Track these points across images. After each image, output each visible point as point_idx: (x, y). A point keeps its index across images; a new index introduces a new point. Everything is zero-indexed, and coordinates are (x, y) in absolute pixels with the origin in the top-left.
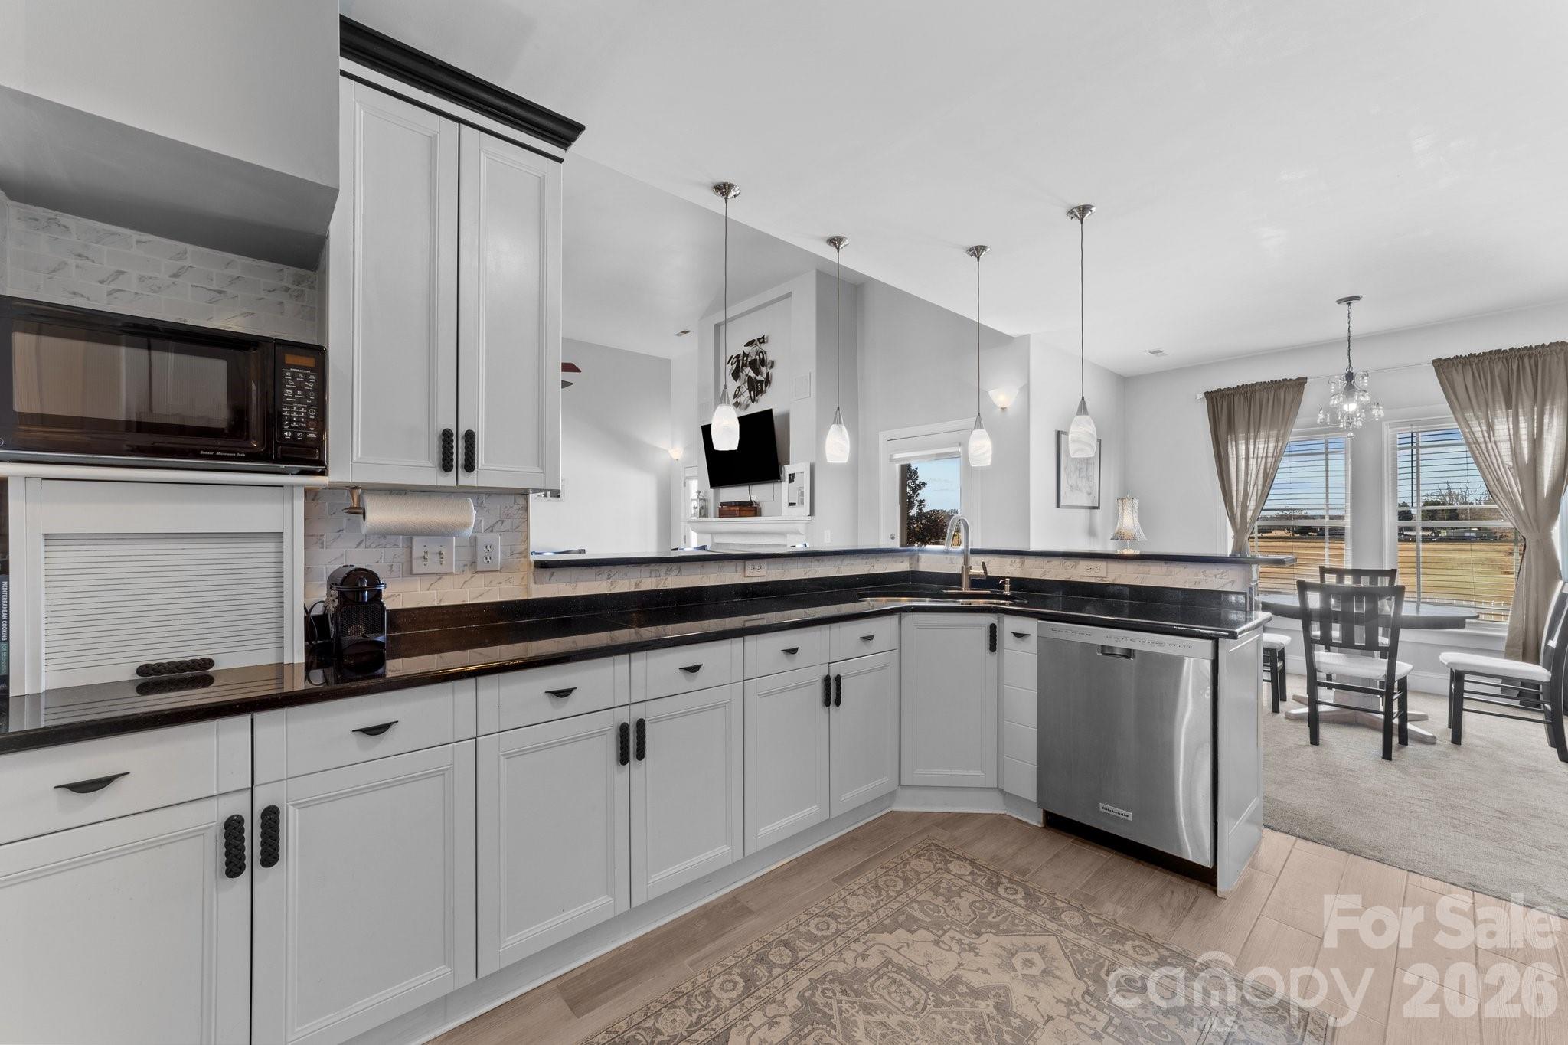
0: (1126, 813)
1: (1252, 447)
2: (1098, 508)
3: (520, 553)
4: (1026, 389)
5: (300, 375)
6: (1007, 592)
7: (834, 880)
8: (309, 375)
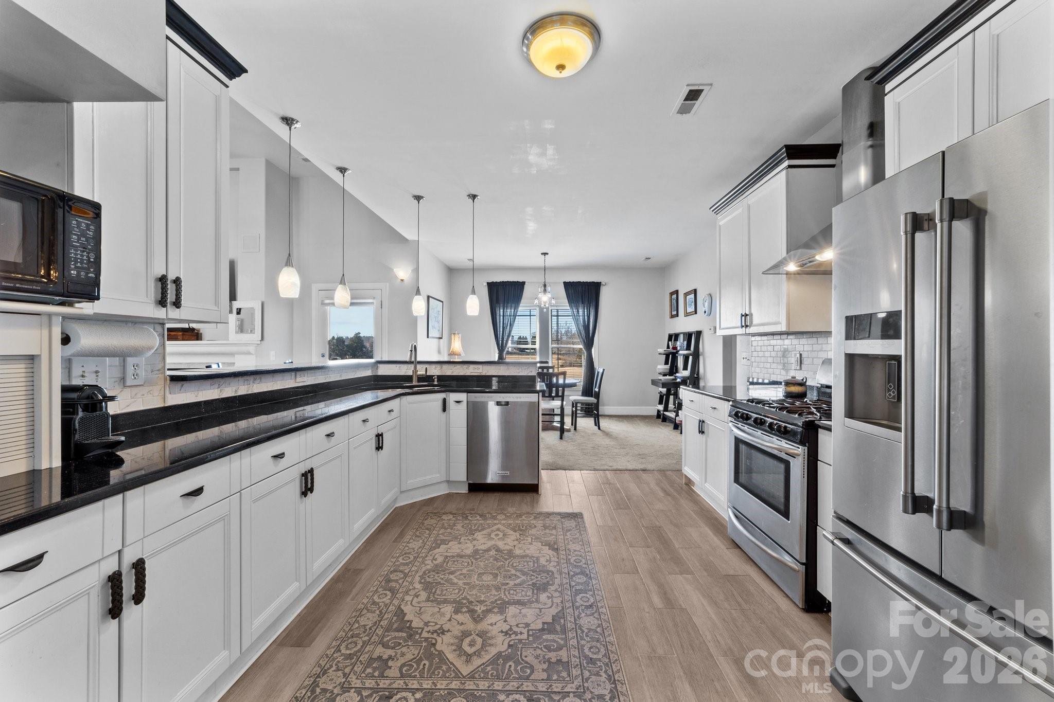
0: (506, 472)
1: (505, 311)
2: (441, 338)
3: (159, 370)
4: (417, 271)
5: (83, 225)
6: (436, 383)
7: (394, 542)
8: (90, 225)
